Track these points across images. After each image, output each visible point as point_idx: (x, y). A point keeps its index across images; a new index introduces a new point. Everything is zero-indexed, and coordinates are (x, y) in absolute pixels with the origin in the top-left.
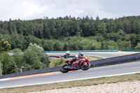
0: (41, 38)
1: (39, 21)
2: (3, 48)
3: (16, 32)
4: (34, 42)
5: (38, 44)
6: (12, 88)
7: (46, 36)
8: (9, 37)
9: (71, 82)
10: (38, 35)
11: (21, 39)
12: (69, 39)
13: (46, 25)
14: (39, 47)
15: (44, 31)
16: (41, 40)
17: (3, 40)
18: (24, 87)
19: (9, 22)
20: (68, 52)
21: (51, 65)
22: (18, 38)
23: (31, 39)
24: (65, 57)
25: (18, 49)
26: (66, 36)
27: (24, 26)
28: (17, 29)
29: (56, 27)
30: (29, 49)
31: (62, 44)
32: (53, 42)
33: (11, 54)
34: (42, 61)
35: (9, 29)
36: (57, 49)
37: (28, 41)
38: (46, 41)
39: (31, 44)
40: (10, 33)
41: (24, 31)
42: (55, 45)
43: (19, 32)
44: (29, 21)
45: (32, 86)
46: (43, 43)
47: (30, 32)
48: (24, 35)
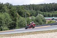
0: (42, 12)
1: (42, 5)
2: (27, 16)
3: (32, 9)
4: (40, 13)
5: (41, 14)
6: (31, 32)
7: (45, 11)
8: (30, 11)
9: (55, 30)
10: (41, 10)
11: (34, 12)
12: (54, 12)
13: (45, 6)
14: (42, 15)
15: (44, 9)
16: (43, 13)
17: (27, 12)
18: (36, 32)
19: (30, 5)
20: (53, 18)
21: (47, 23)
22: (33, 11)
23: (39, 12)
24: (52, 19)
25: (33, 16)
26: (53, 11)
27: (36, 7)
28: (33, 8)
29: (49, 7)
30: (38, 16)
31: (51, 14)
32: (47, 13)
33: (30, 18)
34: (43, 21)
35: (29, 8)
36: (49, 16)
37: (37, 13)
38: (45, 13)
39: (38, 14)
40: (30, 10)
41: (36, 9)
42: (48, 15)
43: (34, 9)
44: (38, 5)
45: (39, 31)
46: (43, 14)
47: (38, 9)
48: (36, 10)
